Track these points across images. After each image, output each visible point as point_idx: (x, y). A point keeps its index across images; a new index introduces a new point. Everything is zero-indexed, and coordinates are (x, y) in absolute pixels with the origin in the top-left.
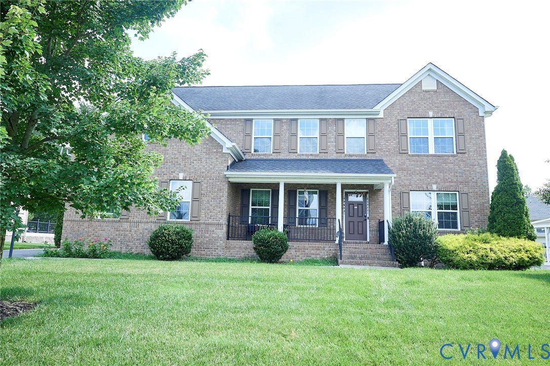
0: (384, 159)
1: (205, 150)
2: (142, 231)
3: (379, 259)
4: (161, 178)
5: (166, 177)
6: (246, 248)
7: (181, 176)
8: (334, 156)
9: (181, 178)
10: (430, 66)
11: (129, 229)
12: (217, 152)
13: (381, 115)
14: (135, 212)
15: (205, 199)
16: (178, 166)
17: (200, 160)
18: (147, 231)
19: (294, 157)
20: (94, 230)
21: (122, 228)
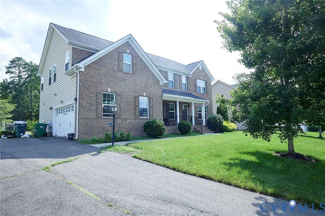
0: (192, 93)
1: (153, 82)
2: (128, 124)
3: (208, 131)
4: (135, 95)
5: (137, 94)
6: (169, 130)
7: (145, 94)
8: (179, 90)
9: (144, 96)
10: (202, 61)
11: (121, 123)
12: (158, 84)
13: (191, 76)
14: (123, 113)
15: (154, 107)
16: (142, 89)
17: (151, 87)
18: (130, 124)
19: (167, 89)
20: (101, 124)
21: (117, 122)
